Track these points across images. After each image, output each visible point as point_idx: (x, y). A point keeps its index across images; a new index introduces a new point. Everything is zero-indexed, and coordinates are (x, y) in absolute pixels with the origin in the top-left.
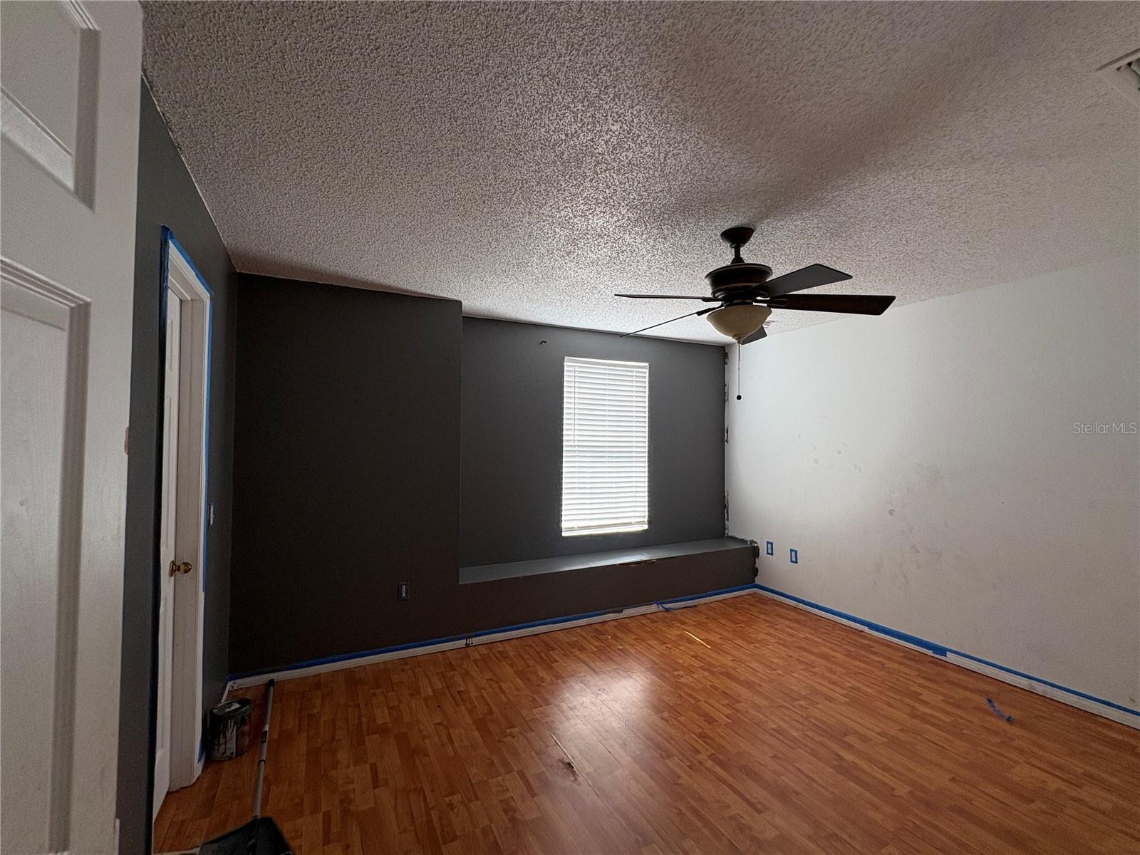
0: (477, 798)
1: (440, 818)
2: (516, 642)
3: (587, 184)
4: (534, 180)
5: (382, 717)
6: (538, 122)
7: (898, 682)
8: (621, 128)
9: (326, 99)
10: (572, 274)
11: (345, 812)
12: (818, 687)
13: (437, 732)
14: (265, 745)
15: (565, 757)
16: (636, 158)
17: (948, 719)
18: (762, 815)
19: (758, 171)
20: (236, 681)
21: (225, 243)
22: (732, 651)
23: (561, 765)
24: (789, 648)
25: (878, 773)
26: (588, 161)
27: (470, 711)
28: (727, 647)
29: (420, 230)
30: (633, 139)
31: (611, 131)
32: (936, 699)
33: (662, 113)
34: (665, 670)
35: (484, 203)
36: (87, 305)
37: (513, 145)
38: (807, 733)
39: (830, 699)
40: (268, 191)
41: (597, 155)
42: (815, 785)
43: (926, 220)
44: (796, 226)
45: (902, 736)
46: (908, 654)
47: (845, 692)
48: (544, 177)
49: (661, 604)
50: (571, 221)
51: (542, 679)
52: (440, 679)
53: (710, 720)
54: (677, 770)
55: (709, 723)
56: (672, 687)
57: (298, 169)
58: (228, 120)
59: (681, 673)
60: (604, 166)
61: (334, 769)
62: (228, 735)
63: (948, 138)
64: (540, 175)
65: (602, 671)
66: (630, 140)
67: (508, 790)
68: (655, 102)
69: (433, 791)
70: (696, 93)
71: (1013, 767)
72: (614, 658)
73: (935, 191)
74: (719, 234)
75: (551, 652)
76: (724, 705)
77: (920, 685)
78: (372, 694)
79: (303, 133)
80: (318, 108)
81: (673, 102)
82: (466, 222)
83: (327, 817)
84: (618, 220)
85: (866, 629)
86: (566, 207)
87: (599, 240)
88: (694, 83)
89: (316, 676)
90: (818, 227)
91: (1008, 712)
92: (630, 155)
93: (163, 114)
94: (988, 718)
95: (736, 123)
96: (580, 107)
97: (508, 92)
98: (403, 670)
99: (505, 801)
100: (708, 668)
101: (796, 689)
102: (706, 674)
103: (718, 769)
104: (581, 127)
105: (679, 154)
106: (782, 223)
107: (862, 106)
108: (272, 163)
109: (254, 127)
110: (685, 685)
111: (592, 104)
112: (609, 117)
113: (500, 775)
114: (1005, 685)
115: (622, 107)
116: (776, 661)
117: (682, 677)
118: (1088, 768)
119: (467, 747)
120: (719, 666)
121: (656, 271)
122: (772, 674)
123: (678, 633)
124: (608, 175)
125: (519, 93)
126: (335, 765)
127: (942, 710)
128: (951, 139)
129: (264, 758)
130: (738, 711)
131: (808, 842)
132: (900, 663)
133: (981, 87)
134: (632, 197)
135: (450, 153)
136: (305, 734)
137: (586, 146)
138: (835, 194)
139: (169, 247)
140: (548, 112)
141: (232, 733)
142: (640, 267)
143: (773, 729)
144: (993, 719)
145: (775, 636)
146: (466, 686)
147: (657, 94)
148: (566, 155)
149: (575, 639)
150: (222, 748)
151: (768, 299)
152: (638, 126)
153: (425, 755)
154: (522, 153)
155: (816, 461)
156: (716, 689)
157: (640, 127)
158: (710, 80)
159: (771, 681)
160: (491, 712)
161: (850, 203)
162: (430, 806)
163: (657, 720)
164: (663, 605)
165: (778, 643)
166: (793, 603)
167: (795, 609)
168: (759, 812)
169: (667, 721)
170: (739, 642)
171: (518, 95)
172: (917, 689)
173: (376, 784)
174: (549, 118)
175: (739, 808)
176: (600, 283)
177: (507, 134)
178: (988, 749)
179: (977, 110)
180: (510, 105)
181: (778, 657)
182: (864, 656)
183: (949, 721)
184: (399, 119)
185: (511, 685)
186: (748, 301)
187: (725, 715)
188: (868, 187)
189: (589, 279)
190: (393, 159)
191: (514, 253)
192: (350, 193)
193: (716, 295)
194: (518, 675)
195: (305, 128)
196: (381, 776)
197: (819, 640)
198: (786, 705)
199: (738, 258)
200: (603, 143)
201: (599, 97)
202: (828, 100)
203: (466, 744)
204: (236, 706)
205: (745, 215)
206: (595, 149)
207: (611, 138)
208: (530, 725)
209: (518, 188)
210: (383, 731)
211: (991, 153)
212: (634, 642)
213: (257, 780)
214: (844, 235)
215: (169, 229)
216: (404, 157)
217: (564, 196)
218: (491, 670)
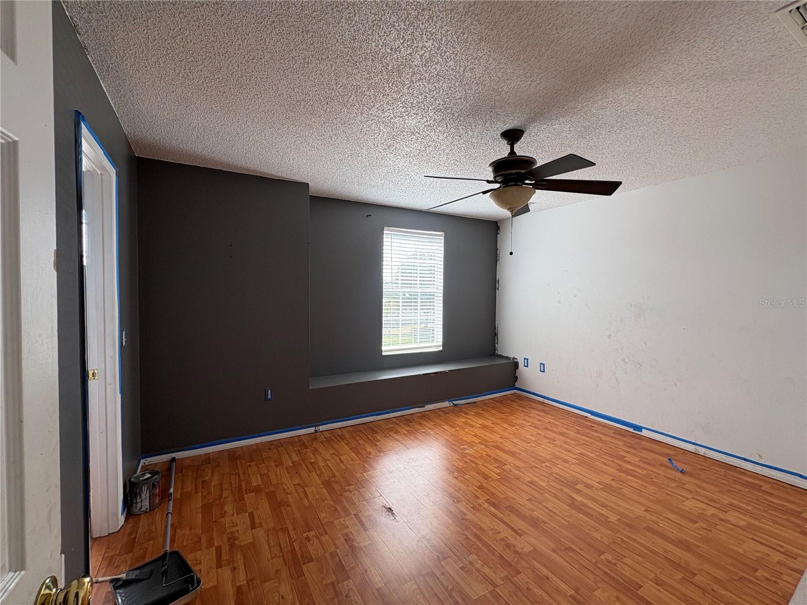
0: (326, 533)
1: (300, 548)
2: (351, 429)
3: (406, 91)
4: (366, 86)
5: (256, 481)
6: (370, 37)
7: (611, 450)
8: (432, 45)
9: (204, 11)
10: (391, 163)
11: (232, 546)
12: (558, 454)
13: (296, 490)
14: (171, 502)
15: (387, 504)
16: (442, 71)
17: (644, 472)
18: (522, 537)
19: (530, 84)
20: (147, 459)
21: (126, 132)
22: (499, 431)
23: (384, 509)
24: (538, 429)
25: (597, 507)
26: (407, 72)
27: (319, 476)
28: (497, 429)
29: (278, 125)
30: (441, 55)
31: (425, 47)
32: (635, 460)
33: (464, 34)
34: (456, 445)
35: (328, 104)
36: (15, 143)
37: (350, 56)
38: (550, 483)
39: (567, 462)
40: (159, 89)
41: (414, 67)
42: (556, 517)
43: (645, 127)
44: (554, 130)
45: (614, 484)
46: (618, 432)
47: (576, 456)
48: (373, 84)
49: (451, 401)
50: (392, 120)
51: (370, 453)
52: (297, 455)
53: (486, 477)
54: (465, 510)
55: (486, 479)
56: (459, 456)
57: (183, 71)
58: (125, 26)
59: (466, 447)
60: (418, 76)
61: (223, 517)
62: (143, 496)
63: (667, 62)
64: (370, 82)
65: (411, 447)
66: (439, 55)
67: (348, 527)
68: (459, 24)
69: (294, 529)
70: (490, 17)
71: (684, 501)
72: (419, 437)
73: (653, 105)
74: (499, 134)
75: (375, 435)
76: (495, 467)
77: (624, 451)
78: (248, 466)
79: (186, 40)
80: (198, 18)
81: (472, 25)
82: (313, 120)
83: (219, 550)
84: (427, 121)
85: (589, 415)
86: (389, 109)
87: (412, 137)
88: (489, 10)
89: (206, 455)
90: (569, 130)
91: (681, 466)
92: (438, 67)
93: (71, 18)
94: (669, 471)
95: (518, 44)
96: (402, 26)
97: (348, 11)
98: (270, 449)
99: (346, 534)
100: (484, 442)
101: (544, 455)
102: (483, 447)
103: (492, 509)
104: (403, 43)
105: (475, 68)
106: (545, 126)
107: (609, 34)
108: (162, 66)
109: (147, 33)
110: (469, 454)
111: (412, 23)
112: (424, 35)
113: (342, 517)
114: (679, 450)
115: (434, 27)
116: (530, 437)
117: (467, 449)
118: (732, 501)
119: (318, 499)
120: (492, 442)
121: (452, 162)
122: (527, 446)
123: (463, 420)
124: (421, 84)
125: (356, 11)
126: (223, 515)
127: (639, 467)
128: (669, 63)
129: (171, 511)
130: (504, 470)
131: (553, 553)
132: (612, 437)
133: (695, 22)
134: (438, 102)
135: (302, 61)
136: (200, 494)
137: (406, 59)
138: (584, 105)
139: (81, 128)
140: (378, 29)
141: (145, 495)
142: (441, 159)
143: (528, 482)
144: (672, 472)
145: (529, 421)
146: (316, 458)
147: (461, 17)
148: (390, 66)
149: (392, 426)
150: (139, 505)
151: (533, 182)
152: (445, 43)
153: (288, 506)
154: (357, 63)
155: (559, 302)
156: (490, 456)
157: (446, 45)
158: (501, 7)
159: (527, 451)
160: (334, 476)
161: (594, 112)
162: (293, 539)
163: (450, 477)
164: (453, 402)
165: (530, 425)
166: (541, 399)
167: (542, 403)
168: (520, 535)
169: (457, 478)
170: (505, 425)
171: (356, 14)
172: (624, 454)
173: (253, 527)
174: (378, 34)
175: (506, 533)
176: (411, 171)
177: (346, 46)
178: (669, 491)
179: (689, 41)
180: (349, 22)
181: (531, 435)
182: (587, 433)
183: (644, 473)
184: (263, 31)
185: (348, 458)
186: (519, 183)
187: (496, 474)
188: (607, 100)
189: (403, 167)
190: (258, 64)
191: (349, 145)
192: (224, 93)
193: (497, 179)
194: (352, 451)
195: (188, 36)
196: (257, 521)
197: (558, 423)
198: (537, 466)
199: (512, 152)
200: (418, 57)
201: (417, 18)
202: (585, 28)
203: (317, 498)
204: (148, 476)
205: (519, 119)
206: (412, 62)
207: (424, 53)
208: (362, 483)
209: (354, 92)
210: (258, 490)
211: (695, 75)
212: (433, 427)
213: (166, 527)
214: (587, 137)
215: (80, 113)
216: (266, 63)
217: (387, 100)
218: (333, 448)
